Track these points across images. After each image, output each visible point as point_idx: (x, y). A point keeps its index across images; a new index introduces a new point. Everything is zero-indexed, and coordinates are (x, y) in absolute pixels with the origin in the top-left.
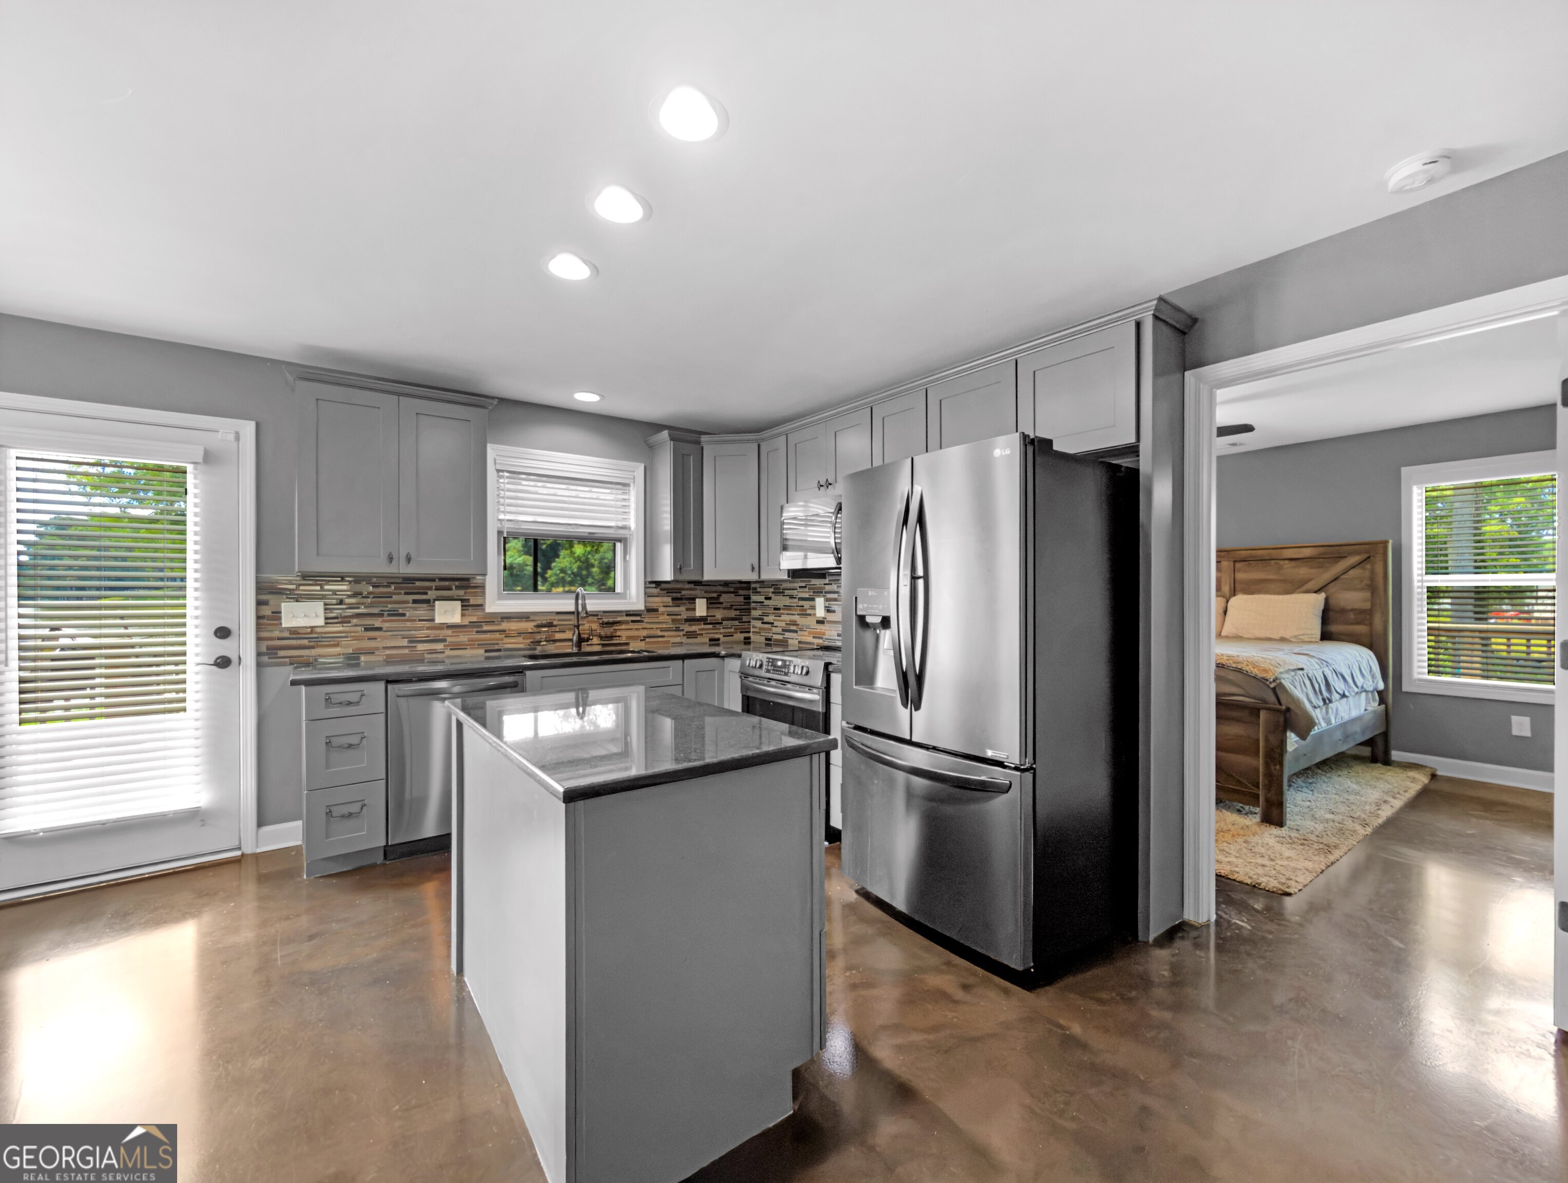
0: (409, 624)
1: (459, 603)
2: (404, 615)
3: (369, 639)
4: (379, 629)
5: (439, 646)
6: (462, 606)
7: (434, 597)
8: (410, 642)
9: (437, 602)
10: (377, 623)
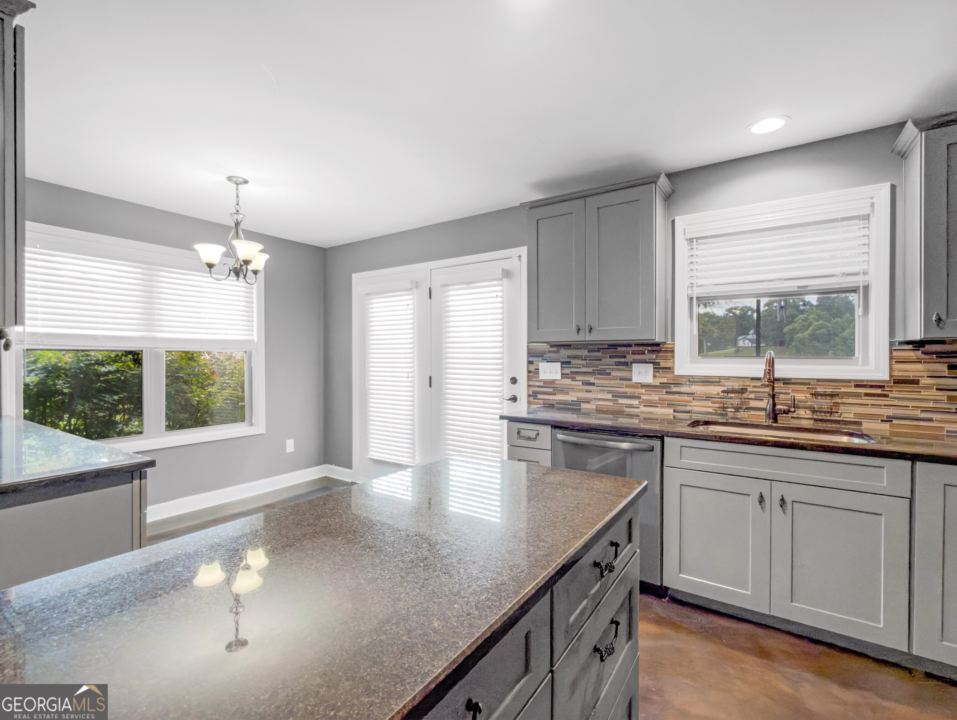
0: (612, 382)
1: (651, 365)
2: (609, 374)
3: (586, 391)
4: (593, 384)
5: (635, 402)
6: (654, 368)
7: (632, 360)
8: (613, 396)
9: (633, 364)
10: (592, 379)
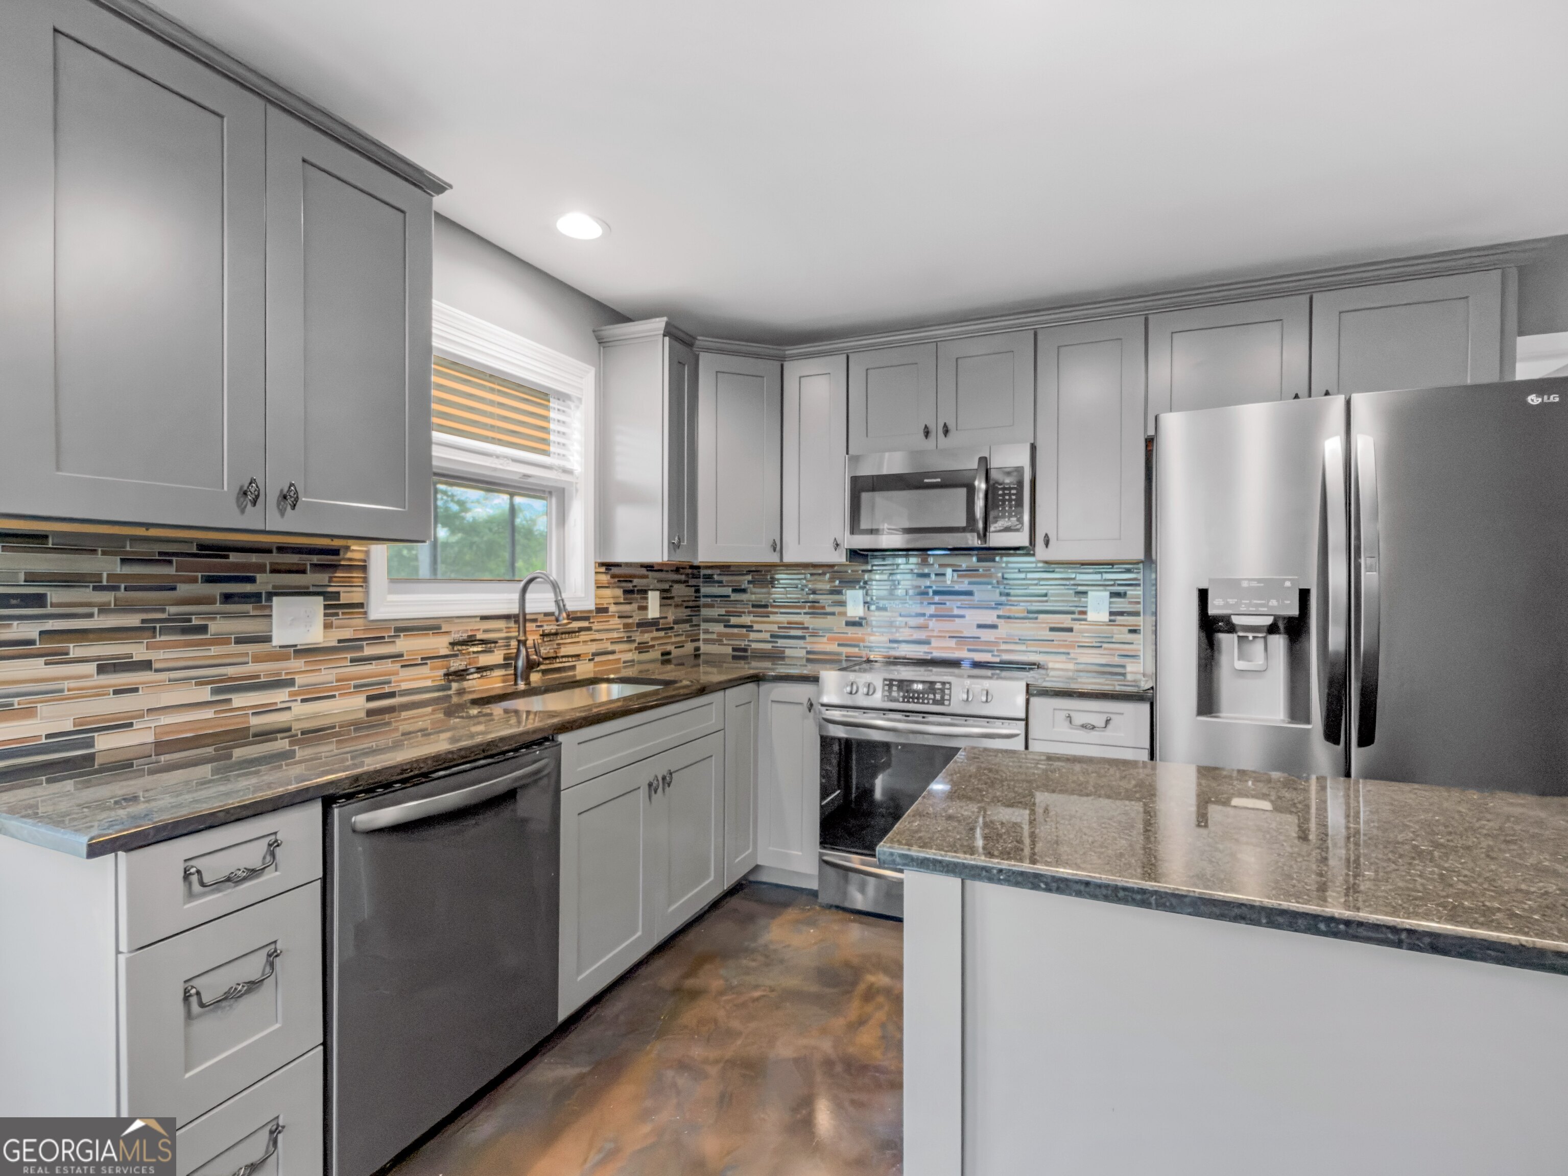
0: (214, 650)
1: (321, 598)
2: (203, 629)
3: (116, 692)
4: (146, 665)
5: (280, 696)
6: (326, 607)
7: (270, 588)
8: (215, 691)
9: (275, 599)
10: (138, 651)
